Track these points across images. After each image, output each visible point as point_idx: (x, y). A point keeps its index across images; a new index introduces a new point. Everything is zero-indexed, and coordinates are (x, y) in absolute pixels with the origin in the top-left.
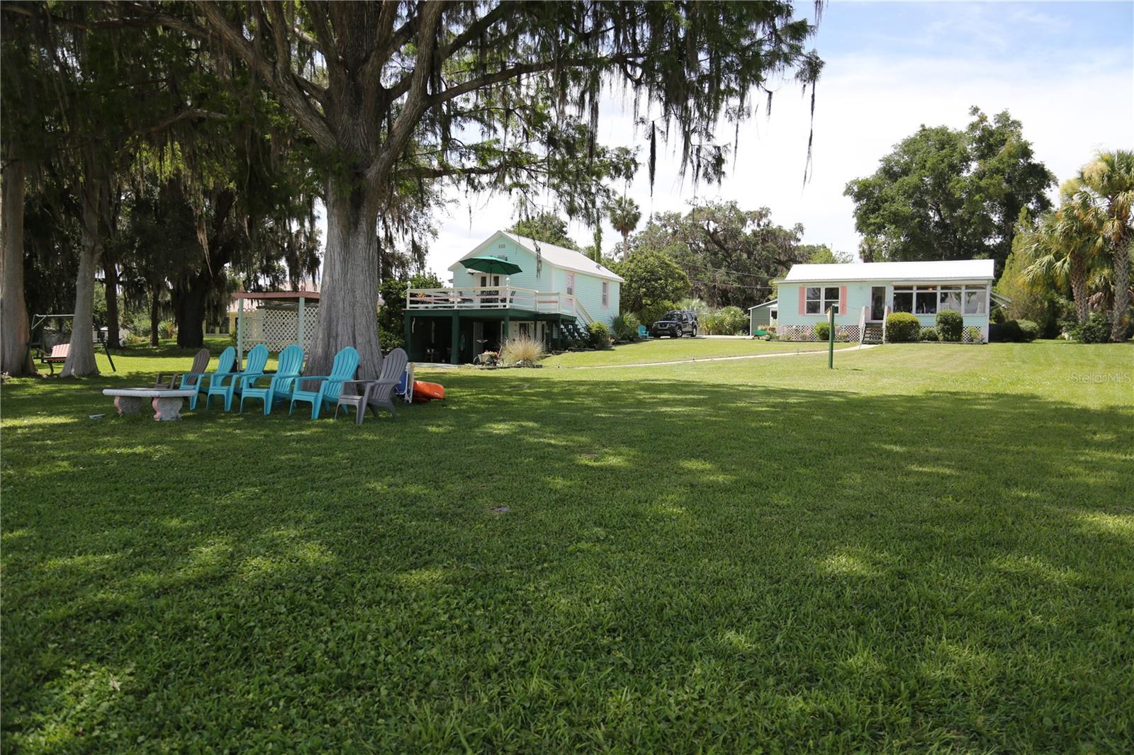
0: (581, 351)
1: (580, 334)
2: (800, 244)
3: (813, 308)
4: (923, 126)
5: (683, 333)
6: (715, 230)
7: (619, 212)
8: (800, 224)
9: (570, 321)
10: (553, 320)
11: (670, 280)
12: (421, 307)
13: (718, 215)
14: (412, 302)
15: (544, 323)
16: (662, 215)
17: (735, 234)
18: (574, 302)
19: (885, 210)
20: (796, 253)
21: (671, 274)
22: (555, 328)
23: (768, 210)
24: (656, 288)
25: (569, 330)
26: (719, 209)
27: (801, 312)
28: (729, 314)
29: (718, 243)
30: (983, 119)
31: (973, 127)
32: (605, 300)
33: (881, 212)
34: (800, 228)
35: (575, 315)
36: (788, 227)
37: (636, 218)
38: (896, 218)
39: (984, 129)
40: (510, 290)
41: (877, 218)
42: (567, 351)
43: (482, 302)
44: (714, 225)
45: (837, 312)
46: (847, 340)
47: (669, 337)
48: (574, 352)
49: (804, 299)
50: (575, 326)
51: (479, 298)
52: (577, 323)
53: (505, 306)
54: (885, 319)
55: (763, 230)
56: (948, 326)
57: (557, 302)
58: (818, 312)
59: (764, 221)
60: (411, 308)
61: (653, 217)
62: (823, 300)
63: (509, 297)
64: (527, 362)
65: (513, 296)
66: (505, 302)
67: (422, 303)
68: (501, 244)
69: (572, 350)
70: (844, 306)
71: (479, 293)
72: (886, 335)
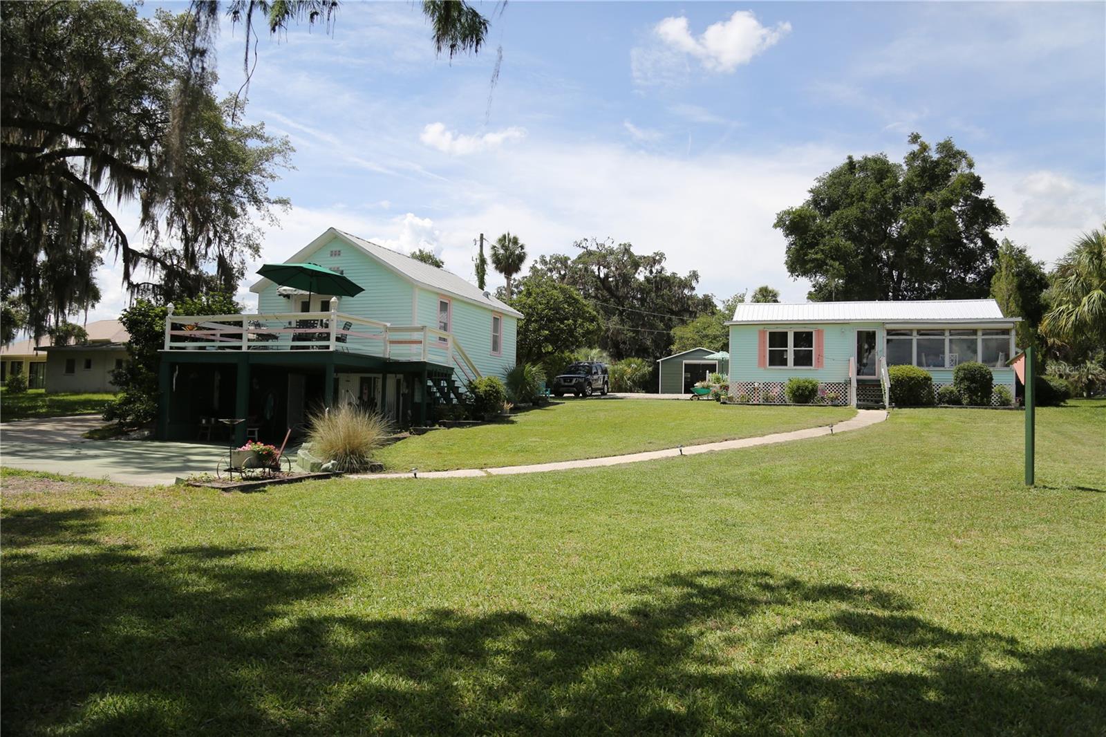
0: (461, 425)
1: (458, 396)
2: (694, 293)
3: (777, 359)
4: (850, 158)
5: (594, 390)
6: (607, 276)
7: (502, 251)
8: (694, 272)
9: (444, 373)
10: (416, 372)
11: (580, 321)
12: (190, 346)
13: (610, 259)
14: (174, 338)
15: (401, 376)
16: (548, 259)
17: (626, 279)
18: (450, 343)
19: (824, 245)
20: (690, 302)
21: (580, 314)
22: (417, 386)
23: (662, 256)
24: (562, 331)
25: (441, 389)
26: (611, 252)
27: (761, 364)
28: (633, 367)
29: (609, 289)
30: (924, 148)
31: (913, 156)
32: (496, 346)
33: (821, 247)
34: (695, 276)
35: (451, 364)
36: (683, 274)
37: (521, 258)
38: (838, 254)
39: (925, 160)
40: (339, 319)
41: (817, 253)
42: (437, 426)
43: (294, 340)
44: (606, 270)
45: (811, 365)
46: (835, 403)
47: (573, 395)
48: (449, 428)
49: (764, 346)
50: (451, 383)
51: (291, 333)
52: (454, 377)
53: (328, 347)
54: (884, 374)
55: (656, 277)
56: (974, 385)
57: (421, 342)
58: (786, 365)
59: (657, 267)
60: (171, 348)
61: (538, 260)
62: (790, 349)
63: (334, 331)
64: (351, 458)
65: (345, 332)
66: (329, 340)
67: (193, 341)
68: (334, 249)
69: (445, 425)
70: (820, 356)
71: (294, 325)
72: (890, 396)
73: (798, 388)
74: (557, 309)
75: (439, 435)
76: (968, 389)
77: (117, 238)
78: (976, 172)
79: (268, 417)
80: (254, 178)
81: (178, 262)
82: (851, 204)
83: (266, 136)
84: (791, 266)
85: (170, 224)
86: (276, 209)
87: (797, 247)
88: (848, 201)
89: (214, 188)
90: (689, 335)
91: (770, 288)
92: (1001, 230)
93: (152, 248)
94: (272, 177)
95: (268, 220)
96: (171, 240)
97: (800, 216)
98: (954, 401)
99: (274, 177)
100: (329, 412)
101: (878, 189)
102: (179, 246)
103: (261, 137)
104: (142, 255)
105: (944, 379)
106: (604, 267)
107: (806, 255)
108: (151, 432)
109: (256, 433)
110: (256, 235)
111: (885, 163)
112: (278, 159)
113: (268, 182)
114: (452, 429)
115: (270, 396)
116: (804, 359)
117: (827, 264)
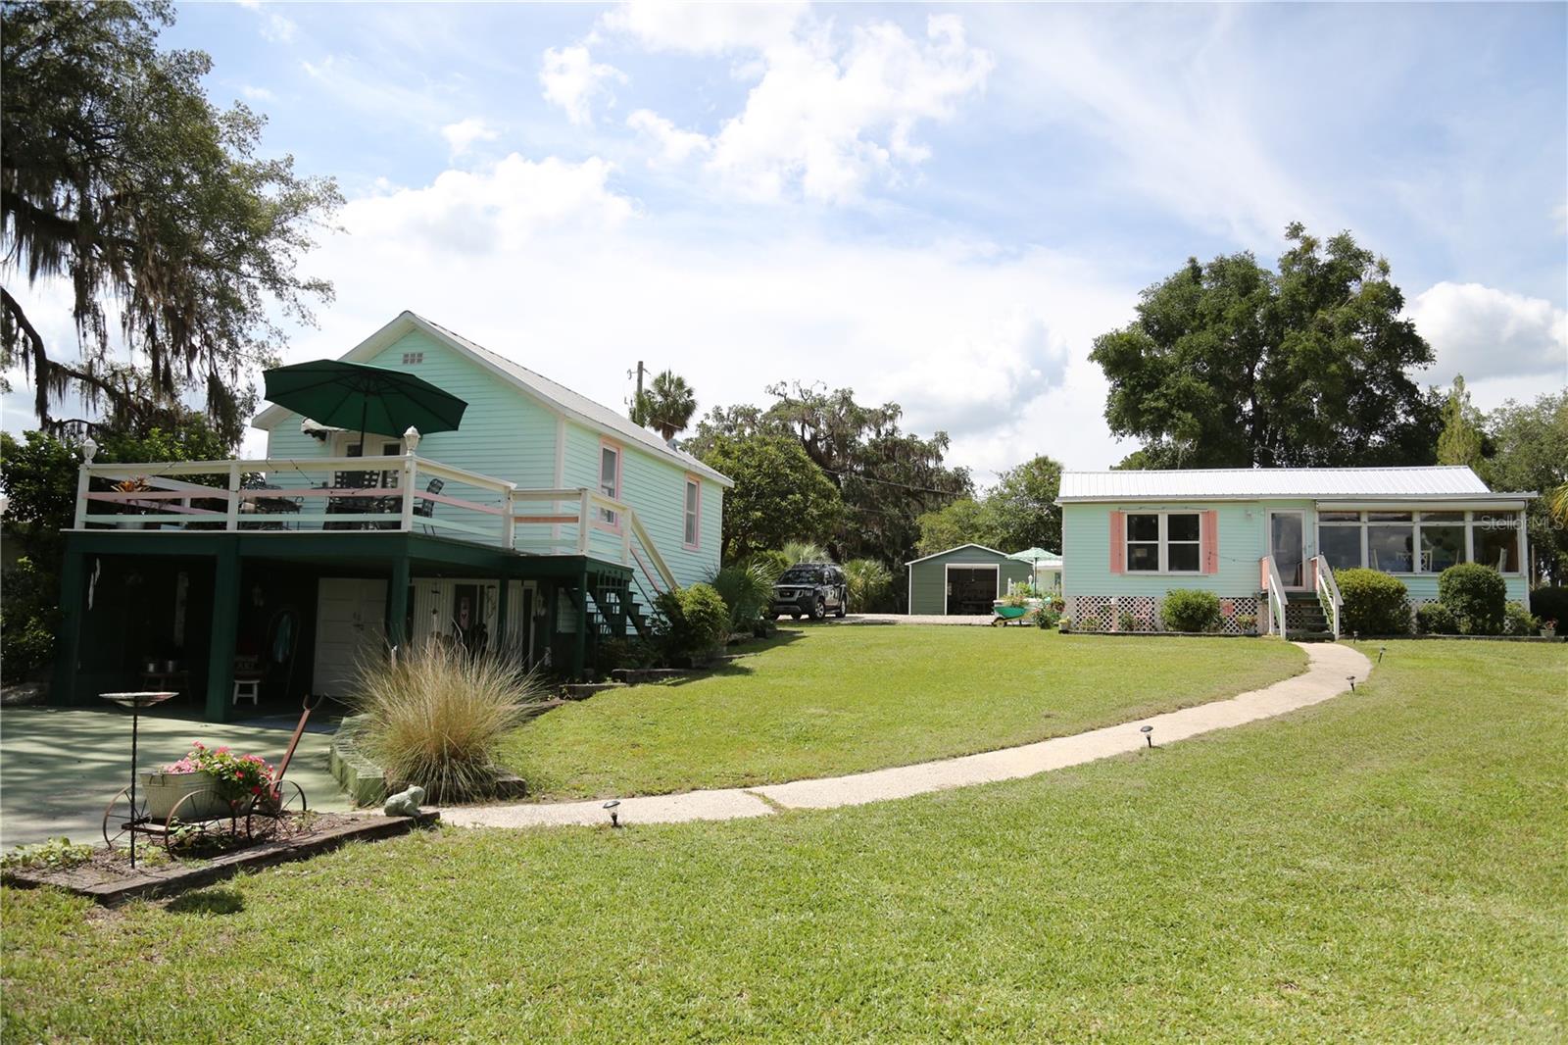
0: (652, 678)
1: (639, 621)
2: (942, 465)
3: (1143, 561)
4: (1193, 261)
5: (827, 609)
6: (814, 438)
7: (659, 398)
8: (942, 434)
9: (615, 579)
10: (563, 576)
11: (811, 496)
12: (131, 523)
13: (820, 412)
15: (532, 584)
16: (725, 413)
17: (843, 442)
18: (623, 521)
19: (1168, 387)
20: (937, 479)
22: (563, 604)
23: (896, 409)
24: (784, 512)
25: (606, 609)
26: (822, 403)
27: (1115, 567)
28: (863, 573)
30: (1310, 245)
31: (1294, 257)
32: (691, 534)
33: (1163, 389)
34: (942, 439)
35: (627, 561)
36: (925, 438)
37: (689, 409)
38: (1187, 400)
39: (1312, 262)
40: (422, 470)
41: (1157, 399)
42: (609, 682)
43: (329, 511)
44: (813, 430)
45: (1197, 568)
46: (1252, 631)
47: (790, 617)
48: (632, 685)
49: (1121, 538)
50: (625, 596)
51: (323, 498)
52: (632, 587)
53: (397, 525)
54: (1325, 583)
55: (886, 440)
56: (1479, 601)
57: (576, 519)
58: (1156, 568)
59: (888, 426)
60: (88, 525)
61: (711, 414)
62: (1163, 542)
63: (411, 492)
64: (452, 769)
65: (431, 496)
66: (399, 511)
67: (133, 513)
68: (410, 351)
69: (623, 677)
70: (1212, 554)
71: (331, 484)
72: (1341, 619)
73: (1187, 606)
74: (775, 477)
75: (616, 699)
76: (1469, 608)
77: (25, 341)
78: (1393, 281)
79: (280, 658)
80: (273, 244)
81: (139, 388)
82: (1202, 327)
83: (295, 179)
84: (1116, 419)
85: (127, 323)
86: (310, 299)
87: (1127, 391)
88: (1196, 323)
89: (202, 261)
90: (944, 526)
91: (1051, 459)
92: (1425, 368)
93: (91, 363)
94: (304, 244)
95: (296, 315)
96: (129, 354)
97: (1129, 342)
98: (1446, 628)
99: (308, 245)
100: (398, 655)
101: (1245, 303)
102: (143, 363)
103: (285, 180)
104: (74, 374)
105: (1423, 590)
106: (810, 425)
107: (1140, 401)
108: (40, 689)
109: (255, 689)
110: (274, 342)
111: (1251, 266)
112: (314, 211)
113: (296, 252)
114: (639, 687)
115: (286, 617)
116: (1185, 559)
117: (1173, 417)
